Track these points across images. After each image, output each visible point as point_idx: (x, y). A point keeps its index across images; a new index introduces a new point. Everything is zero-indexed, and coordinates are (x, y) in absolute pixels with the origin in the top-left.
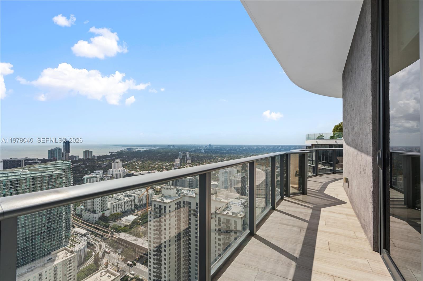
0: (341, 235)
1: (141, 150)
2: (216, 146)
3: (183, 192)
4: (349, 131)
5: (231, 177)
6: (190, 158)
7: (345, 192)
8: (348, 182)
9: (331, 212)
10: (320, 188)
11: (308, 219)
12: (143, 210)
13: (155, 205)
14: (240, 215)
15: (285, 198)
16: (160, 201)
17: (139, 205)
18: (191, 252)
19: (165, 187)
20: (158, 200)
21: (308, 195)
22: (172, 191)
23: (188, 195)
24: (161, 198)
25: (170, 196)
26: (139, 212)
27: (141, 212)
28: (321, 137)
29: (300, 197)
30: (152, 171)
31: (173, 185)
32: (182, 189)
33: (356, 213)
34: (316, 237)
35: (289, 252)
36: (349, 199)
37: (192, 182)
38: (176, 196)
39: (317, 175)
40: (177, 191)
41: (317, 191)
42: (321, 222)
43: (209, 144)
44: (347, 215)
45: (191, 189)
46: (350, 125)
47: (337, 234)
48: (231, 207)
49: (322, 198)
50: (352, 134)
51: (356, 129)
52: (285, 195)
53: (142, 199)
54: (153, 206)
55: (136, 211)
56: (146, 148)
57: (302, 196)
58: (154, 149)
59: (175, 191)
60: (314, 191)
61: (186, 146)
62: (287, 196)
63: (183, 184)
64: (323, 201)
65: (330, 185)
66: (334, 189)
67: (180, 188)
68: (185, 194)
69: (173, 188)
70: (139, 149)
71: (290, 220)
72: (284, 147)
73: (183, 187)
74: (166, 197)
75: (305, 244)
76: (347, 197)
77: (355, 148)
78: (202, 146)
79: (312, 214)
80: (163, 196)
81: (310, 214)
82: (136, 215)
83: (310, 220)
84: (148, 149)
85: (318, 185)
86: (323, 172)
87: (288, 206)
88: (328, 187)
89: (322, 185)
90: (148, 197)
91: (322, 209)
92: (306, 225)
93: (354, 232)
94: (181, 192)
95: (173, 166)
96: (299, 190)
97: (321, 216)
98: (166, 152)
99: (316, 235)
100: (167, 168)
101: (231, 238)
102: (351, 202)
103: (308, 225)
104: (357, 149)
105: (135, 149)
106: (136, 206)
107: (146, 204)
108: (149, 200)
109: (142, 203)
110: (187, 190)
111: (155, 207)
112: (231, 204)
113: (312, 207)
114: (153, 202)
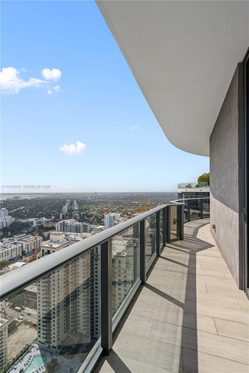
0: (214, 277)
1: (29, 198)
2: (101, 194)
3: (70, 237)
4: (216, 187)
5: (115, 221)
6: (77, 205)
7: (212, 236)
8: (215, 228)
9: (204, 255)
10: (193, 233)
11: (187, 264)
12: (31, 256)
13: (43, 250)
14: (123, 254)
15: (166, 245)
16: (49, 246)
17: (26, 251)
18: (79, 292)
19: (53, 233)
20: (47, 245)
21: (184, 240)
22: (61, 236)
23: (76, 239)
24: (49, 244)
25: (59, 241)
26: (27, 259)
27: (29, 258)
28: (189, 186)
29: (178, 243)
30: (40, 218)
31: (61, 231)
32: (70, 234)
33: (223, 255)
34: (196, 281)
35: (176, 298)
36: (216, 242)
37: (79, 227)
38: (64, 241)
39: (189, 221)
40: (65, 237)
41: (191, 236)
42: (198, 266)
43: (94, 192)
44: (216, 257)
45: (79, 234)
46: (216, 182)
47: (211, 276)
48: (115, 248)
49: (196, 242)
50: (219, 190)
51: (223, 187)
52: (166, 241)
53: (30, 245)
54: (41, 252)
55: (24, 258)
56: (34, 196)
57: (179, 241)
58: (42, 197)
59: (64, 236)
60: (189, 236)
61: (73, 194)
62: (168, 243)
63: (71, 229)
64: (197, 245)
65: (200, 229)
66: (203, 233)
67: (68, 233)
68: (73, 238)
69: (61, 234)
70: (26, 198)
71: (173, 266)
72: (160, 194)
73: (71, 232)
74: (54, 242)
75: (188, 288)
76: (214, 240)
77: (222, 202)
78: (88, 194)
79: (190, 258)
80: (52, 241)
81: (188, 259)
82: (23, 261)
83: (189, 264)
84: (35, 197)
85: (190, 230)
86: (194, 218)
87: (170, 252)
88: (199, 232)
89: (194, 230)
90: (36, 243)
91: (197, 253)
92: (186, 270)
93: (223, 272)
94: (68, 237)
95: (61, 213)
96: (177, 236)
97: (197, 260)
98: (54, 200)
99: (196, 279)
100: (55, 214)
101: (115, 275)
102: (217, 245)
103: (188, 269)
104: (224, 203)
105: (22, 197)
106: (24, 253)
107: (34, 250)
108: (37, 246)
109: (30, 249)
110: (75, 234)
111: (44, 252)
112: (115, 245)
113: (189, 251)
114: (41, 248)
